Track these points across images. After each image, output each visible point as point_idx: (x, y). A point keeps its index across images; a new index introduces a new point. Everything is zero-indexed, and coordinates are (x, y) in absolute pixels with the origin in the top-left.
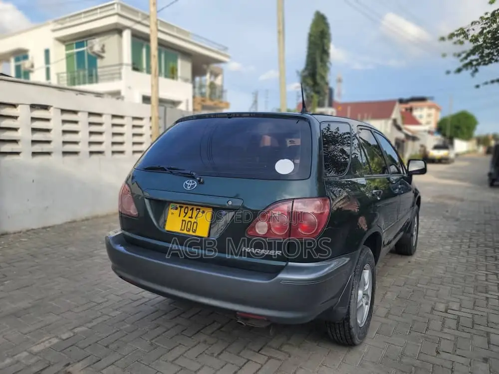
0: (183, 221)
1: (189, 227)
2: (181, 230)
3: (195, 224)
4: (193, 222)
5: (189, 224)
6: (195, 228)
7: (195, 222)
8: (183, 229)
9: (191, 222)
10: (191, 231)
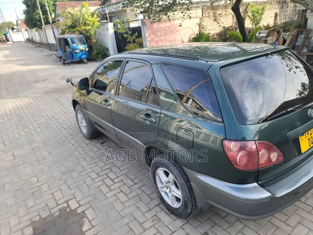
1: (312, 141)
5: (311, 138)
8: (310, 145)
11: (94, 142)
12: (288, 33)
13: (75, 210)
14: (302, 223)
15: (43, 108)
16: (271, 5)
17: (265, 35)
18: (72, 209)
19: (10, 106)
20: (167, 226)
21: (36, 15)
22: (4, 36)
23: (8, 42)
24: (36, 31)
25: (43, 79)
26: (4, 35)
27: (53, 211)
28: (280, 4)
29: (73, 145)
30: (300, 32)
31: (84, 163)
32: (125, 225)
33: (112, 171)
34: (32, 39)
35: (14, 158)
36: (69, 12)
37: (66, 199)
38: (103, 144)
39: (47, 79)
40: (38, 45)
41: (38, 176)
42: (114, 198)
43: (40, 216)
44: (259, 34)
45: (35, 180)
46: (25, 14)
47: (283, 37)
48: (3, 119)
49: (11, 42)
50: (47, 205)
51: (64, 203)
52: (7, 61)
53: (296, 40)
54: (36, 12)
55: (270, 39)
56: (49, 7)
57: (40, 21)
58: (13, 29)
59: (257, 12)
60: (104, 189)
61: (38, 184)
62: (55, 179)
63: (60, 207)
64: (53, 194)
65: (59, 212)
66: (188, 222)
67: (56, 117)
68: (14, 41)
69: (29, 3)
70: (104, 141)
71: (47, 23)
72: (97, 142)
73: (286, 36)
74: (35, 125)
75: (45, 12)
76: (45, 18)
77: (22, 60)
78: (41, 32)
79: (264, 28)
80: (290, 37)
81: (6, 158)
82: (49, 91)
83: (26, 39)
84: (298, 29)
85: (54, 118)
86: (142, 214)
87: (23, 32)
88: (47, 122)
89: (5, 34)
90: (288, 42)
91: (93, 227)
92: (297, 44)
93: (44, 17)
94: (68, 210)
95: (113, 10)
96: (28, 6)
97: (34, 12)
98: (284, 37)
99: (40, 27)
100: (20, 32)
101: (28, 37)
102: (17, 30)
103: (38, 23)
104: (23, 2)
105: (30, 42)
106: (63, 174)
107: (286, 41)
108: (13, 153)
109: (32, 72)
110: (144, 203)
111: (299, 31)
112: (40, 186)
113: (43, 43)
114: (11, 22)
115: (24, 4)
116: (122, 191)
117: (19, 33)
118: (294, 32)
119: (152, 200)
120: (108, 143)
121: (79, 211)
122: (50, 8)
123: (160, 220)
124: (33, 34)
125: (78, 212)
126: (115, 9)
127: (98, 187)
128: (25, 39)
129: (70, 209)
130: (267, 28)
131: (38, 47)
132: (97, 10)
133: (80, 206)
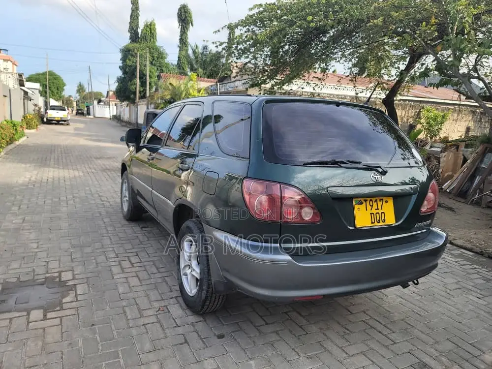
0: (371, 214)
1: (378, 219)
2: (372, 223)
3: (383, 214)
4: (380, 213)
5: (377, 215)
6: (383, 218)
7: (382, 213)
8: (373, 222)
9: (378, 213)
10: (381, 222)
11: (133, 225)
12: (470, 150)
13: (66, 282)
14: (366, 354)
15: (90, 182)
16: (461, 115)
17: (439, 150)
18: (62, 280)
19: (51, 175)
20: (174, 320)
21: (132, 85)
22: (86, 109)
23: (87, 116)
24: (127, 106)
25: (108, 156)
26: (86, 106)
27: (36, 277)
28: (475, 115)
29: (104, 222)
30: (488, 149)
31: (107, 241)
32: (119, 307)
33: (137, 255)
34: (120, 116)
35: (23, 221)
36: (170, 84)
37: (60, 269)
38: (143, 229)
39: (114, 158)
40: (124, 124)
41: (40, 243)
42: (124, 280)
43: (19, 279)
44: (431, 147)
45: (35, 245)
46: (118, 82)
47: (463, 155)
48: (34, 185)
49: (92, 117)
50: (34, 270)
51: (57, 272)
52: (76, 134)
53: (482, 161)
54: (132, 82)
55: (445, 156)
56: (150, 77)
57: (135, 93)
58: (100, 101)
59: (435, 120)
60: (116, 270)
61: (37, 250)
62: (60, 249)
63: (48, 275)
64: (48, 262)
65: (44, 280)
66: (205, 321)
67: (100, 194)
68: (97, 115)
69: (127, 70)
70: (146, 226)
71: (143, 97)
72: (137, 225)
73: (468, 153)
74: (70, 197)
75: (143, 84)
76: (143, 91)
77: (97, 136)
78: (133, 108)
79: (439, 141)
80: (474, 155)
81: (13, 221)
82: (108, 169)
83: (113, 116)
84: (486, 145)
85: (98, 194)
86: (148, 302)
87: (111, 107)
88: (87, 197)
89: (88, 106)
90: (469, 161)
91: (77, 300)
92: (483, 166)
93: (142, 89)
94: (57, 280)
95: (230, 89)
96: (125, 73)
97: (131, 81)
98: (465, 154)
99: (133, 101)
100: (108, 106)
101: (115, 114)
102: (104, 103)
103: (132, 96)
104: (120, 67)
105: (116, 120)
106: (73, 246)
107: (467, 160)
108: (25, 217)
109: (99, 149)
110: (159, 292)
111: (486, 148)
112: (37, 252)
113: (131, 122)
114: (101, 93)
115: (121, 70)
116: (137, 276)
117: (105, 106)
118: (480, 149)
119: (171, 291)
120: (150, 229)
121: (70, 283)
122: (152, 80)
123: (169, 312)
124: (122, 110)
125: (67, 284)
126: (232, 88)
127: (110, 266)
128: (111, 116)
129: (60, 279)
130: (445, 140)
131: (123, 126)
132: (210, 87)
133: (74, 279)
